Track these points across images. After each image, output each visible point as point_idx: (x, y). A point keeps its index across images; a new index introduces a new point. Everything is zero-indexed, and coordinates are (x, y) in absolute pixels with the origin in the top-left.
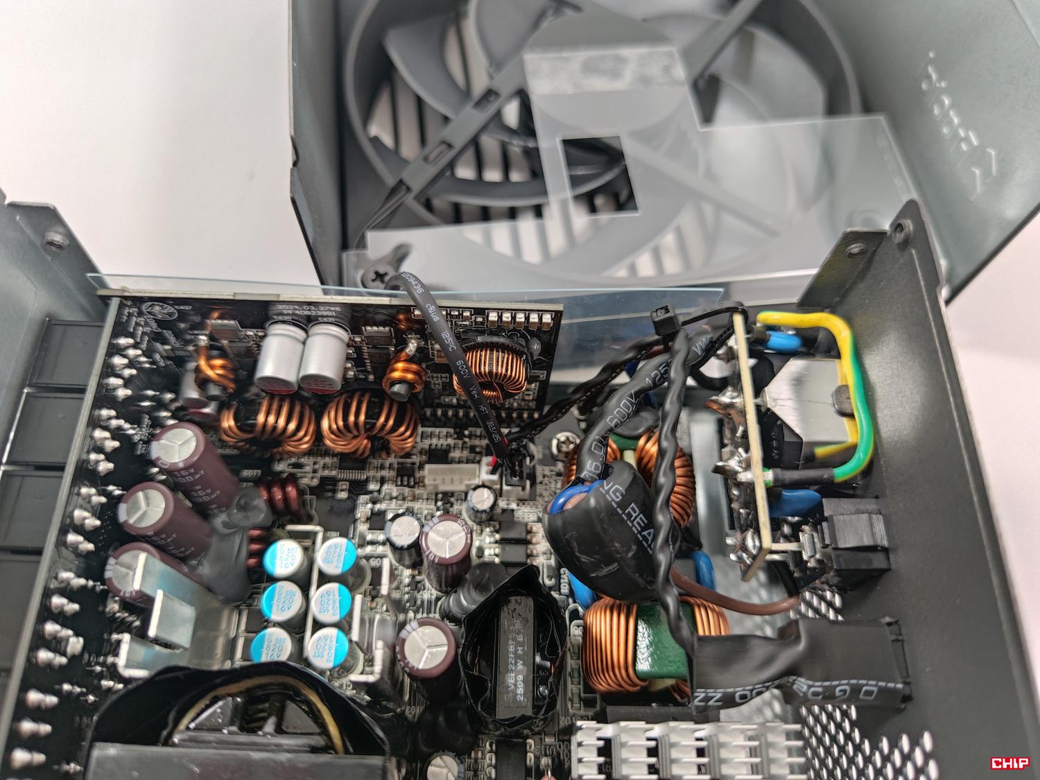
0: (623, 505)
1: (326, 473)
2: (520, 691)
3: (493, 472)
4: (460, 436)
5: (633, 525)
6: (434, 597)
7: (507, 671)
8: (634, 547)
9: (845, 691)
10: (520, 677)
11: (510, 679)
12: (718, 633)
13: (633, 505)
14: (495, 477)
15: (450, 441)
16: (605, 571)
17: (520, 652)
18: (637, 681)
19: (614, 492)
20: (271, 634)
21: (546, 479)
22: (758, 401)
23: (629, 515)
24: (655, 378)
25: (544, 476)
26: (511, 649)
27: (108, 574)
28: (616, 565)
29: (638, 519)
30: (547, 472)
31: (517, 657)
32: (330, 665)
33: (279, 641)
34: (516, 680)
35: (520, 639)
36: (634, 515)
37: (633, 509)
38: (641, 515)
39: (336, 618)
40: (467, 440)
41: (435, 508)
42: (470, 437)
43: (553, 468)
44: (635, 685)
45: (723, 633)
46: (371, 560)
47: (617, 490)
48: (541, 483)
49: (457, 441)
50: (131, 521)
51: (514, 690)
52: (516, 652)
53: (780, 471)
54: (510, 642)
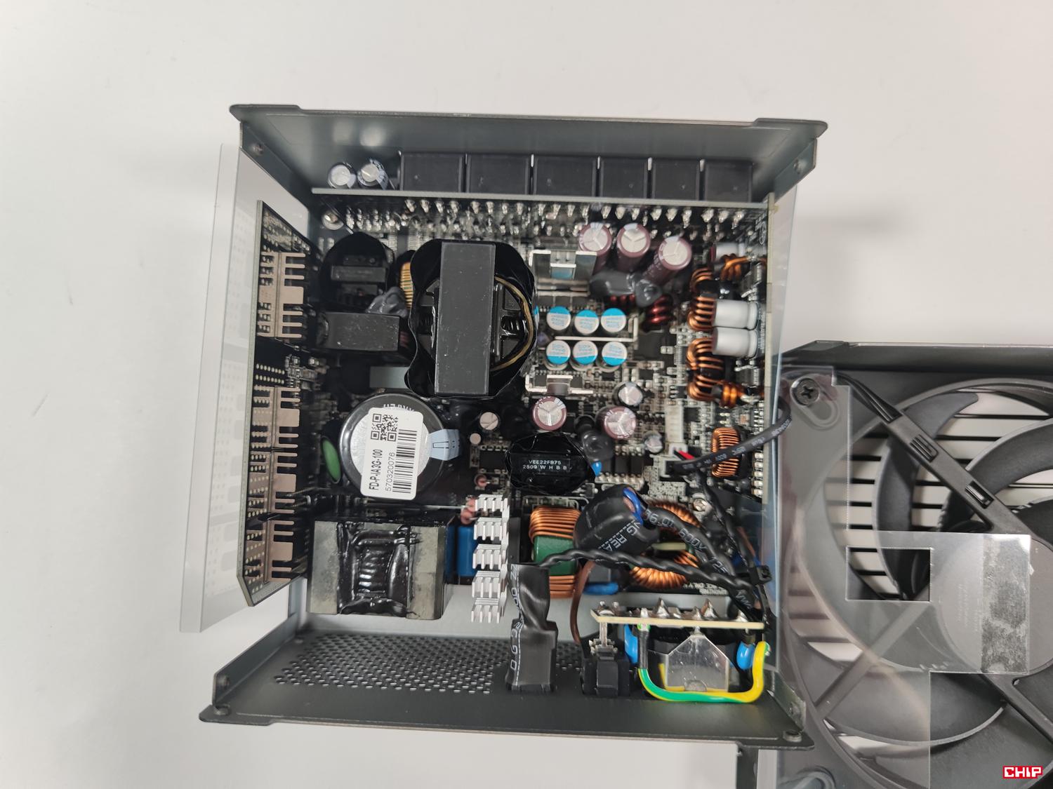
0: (625, 533)
1: (679, 337)
2: (528, 467)
3: (675, 452)
4: (706, 429)
5: (614, 539)
6: (594, 412)
7: (539, 459)
8: (600, 538)
9: (515, 651)
10: (536, 467)
11: (535, 462)
12: (551, 588)
13: (626, 540)
14: (670, 454)
15: (704, 422)
16: (589, 520)
17: (550, 467)
18: (534, 535)
19: (632, 529)
20: (566, 318)
21: (674, 489)
22: (697, 631)
23: (619, 537)
24: (717, 564)
25: (677, 488)
26: (552, 462)
27: (593, 225)
28: (591, 526)
29: (617, 542)
31: (548, 466)
32: (548, 354)
33: (563, 323)
34: (534, 465)
35: (558, 468)
36: (620, 540)
37: (623, 539)
38: (620, 545)
39: (576, 356)
40: (704, 434)
41: (654, 412)
42: (707, 436)
44: (531, 535)
45: (551, 592)
46: (618, 372)
47: (634, 530)
48: (672, 485)
49: (703, 427)
50: (625, 233)
51: (529, 464)
52: (550, 464)
53: (647, 636)
54: (556, 462)
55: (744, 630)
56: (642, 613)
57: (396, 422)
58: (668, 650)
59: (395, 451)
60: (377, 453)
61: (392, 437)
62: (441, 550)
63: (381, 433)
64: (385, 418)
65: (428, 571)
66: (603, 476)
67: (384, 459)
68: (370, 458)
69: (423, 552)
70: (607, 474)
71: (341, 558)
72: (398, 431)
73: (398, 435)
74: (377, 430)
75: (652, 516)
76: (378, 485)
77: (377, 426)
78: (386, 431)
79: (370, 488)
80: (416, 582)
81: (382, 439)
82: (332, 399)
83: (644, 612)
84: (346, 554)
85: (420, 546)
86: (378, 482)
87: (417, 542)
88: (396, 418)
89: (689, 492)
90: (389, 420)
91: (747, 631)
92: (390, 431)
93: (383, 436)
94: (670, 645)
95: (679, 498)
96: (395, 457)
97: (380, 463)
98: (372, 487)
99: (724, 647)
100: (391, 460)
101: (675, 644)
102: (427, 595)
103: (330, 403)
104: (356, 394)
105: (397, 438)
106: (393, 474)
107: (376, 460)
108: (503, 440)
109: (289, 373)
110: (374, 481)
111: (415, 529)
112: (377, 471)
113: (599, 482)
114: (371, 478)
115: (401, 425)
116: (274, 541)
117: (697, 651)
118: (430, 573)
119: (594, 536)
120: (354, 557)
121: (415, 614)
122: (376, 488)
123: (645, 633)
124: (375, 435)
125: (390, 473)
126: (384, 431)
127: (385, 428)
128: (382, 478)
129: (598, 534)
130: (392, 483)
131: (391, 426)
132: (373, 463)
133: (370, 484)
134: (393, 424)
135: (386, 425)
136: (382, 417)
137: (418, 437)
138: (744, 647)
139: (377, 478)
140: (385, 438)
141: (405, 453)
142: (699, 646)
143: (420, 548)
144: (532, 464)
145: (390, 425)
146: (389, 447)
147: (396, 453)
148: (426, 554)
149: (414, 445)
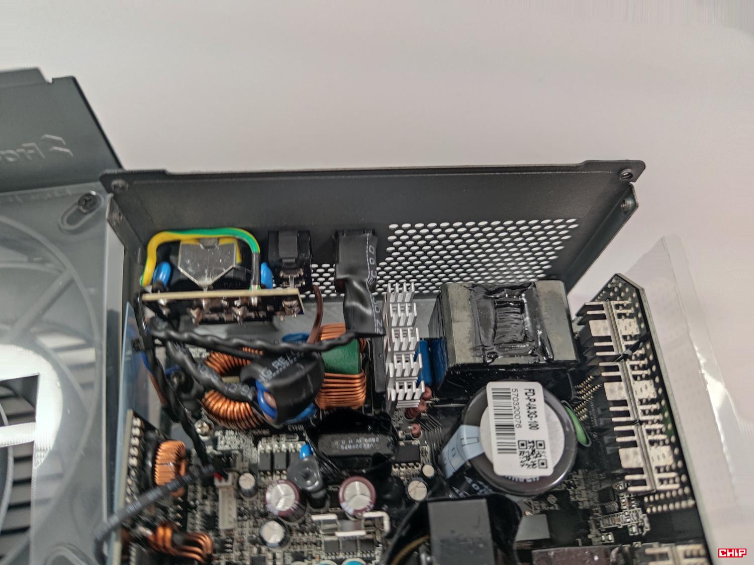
2: (373, 440)
3: (226, 478)
4: (195, 508)
5: (285, 365)
7: (363, 449)
9: (372, 259)
10: (366, 440)
11: (367, 446)
13: (273, 364)
14: (230, 476)
15: (198, 515)
17: (351, 442)
18: (362, 374)
19: (267, 375)
22: (205, 288)
23: (279, 367)
25: (225, 444)
26: (350, 447)
29: (281, 362)
30: (223, 442)
31: (354, 443)
34: (368, 443)
35: (343, 442)
37: (275, 364)
38: (279, 358)
40: (197, 502)
42: (194, 500)
43: (219, 438)
44: (364, 374)
47: (265, 373)
48: (230, 446)
49: (198, 510)
51: (374, 444)
52: (352, 444)
53: (252, 282)
54: (346, 448)
55: (161, 292)
56: (256, 300)
57: (522, 462)
58: (233, 271)
59: (517, 431)
60: (534, 426)
61: (523, 445)
62: (451, 344)
63: (535, 447)
64: (534, 465)
65: (460, 323)
66: (298, 449)
67: (525, 421)
68: (541, 419)
69: (467, 340)
70: (294, 451)
71: (542, 328)
72: (518, 451)
73: (517, 447)
74: (540, 450)
75: (246, 392)
76: (526, 394)
77: (541, 456)
78: (530, 451)
79: (534, 390)
80: (469, 313)
81: (533, 442)
82: (577, 503)
83: (254, 301)
84: (540, 333)
85: (471, 345)
86: (527, 397)
87: (474, 349)
88: (523, 466)
89: (215, 442)
90: (529, 463)
91: (159, 292)
92: (526, 450)
93: (532, 444)
94: (231, 275)
95: (224, 434)
96: (515, 423)
97: (529, 416)
98: (532, 391)
99: (181, 277)
100: (519, 420)
101: (227, 276)
102: (457, 304)
103: (578, 499)
104: (555, 510)
105: (517, 444)
106: (513, 405)
107: (534, 419)
108: (400, 476)
109: (640, 513)
110: (531, 397)
111: (479, 360)
112: (530, 408)
113: (301, 442)
114: (535, 400)
115: (516, 458)
116: (610, 336)
117: (206, 271)
118: (458, 322)
119: (305, 367)
120: (531, 331)
121: (465, 287)
122: (528, 391)
123: (255, 284)
124: (541, 445)
125: (516, 407)
126: (532, 450)
127: (532, 454)
128: (523, 402)
129: (301, 369)
130: (512, 397)
131: (526, 457)
132: (536, 416)
133: (534, 394)
134: (525, 459)
135: (532, 457)
136: (537, 465)
137: (495, 448)
138: (163, 280)
139: (528, 401)
140: (530, 443)
141: (505, 429)
142: (204, 275)
143: (471, 343)
144: (370, 443)
145: (528, 458)
146: (523, 433)
147: (515, 427)
148: (464, 339)
149: (498, 439)
